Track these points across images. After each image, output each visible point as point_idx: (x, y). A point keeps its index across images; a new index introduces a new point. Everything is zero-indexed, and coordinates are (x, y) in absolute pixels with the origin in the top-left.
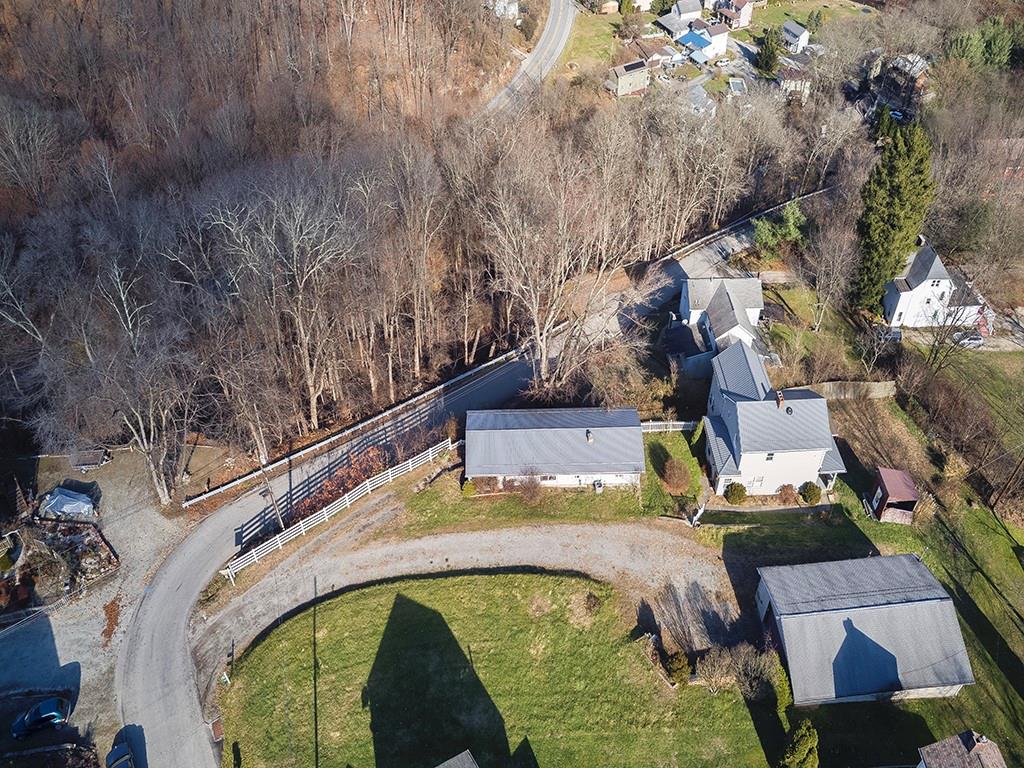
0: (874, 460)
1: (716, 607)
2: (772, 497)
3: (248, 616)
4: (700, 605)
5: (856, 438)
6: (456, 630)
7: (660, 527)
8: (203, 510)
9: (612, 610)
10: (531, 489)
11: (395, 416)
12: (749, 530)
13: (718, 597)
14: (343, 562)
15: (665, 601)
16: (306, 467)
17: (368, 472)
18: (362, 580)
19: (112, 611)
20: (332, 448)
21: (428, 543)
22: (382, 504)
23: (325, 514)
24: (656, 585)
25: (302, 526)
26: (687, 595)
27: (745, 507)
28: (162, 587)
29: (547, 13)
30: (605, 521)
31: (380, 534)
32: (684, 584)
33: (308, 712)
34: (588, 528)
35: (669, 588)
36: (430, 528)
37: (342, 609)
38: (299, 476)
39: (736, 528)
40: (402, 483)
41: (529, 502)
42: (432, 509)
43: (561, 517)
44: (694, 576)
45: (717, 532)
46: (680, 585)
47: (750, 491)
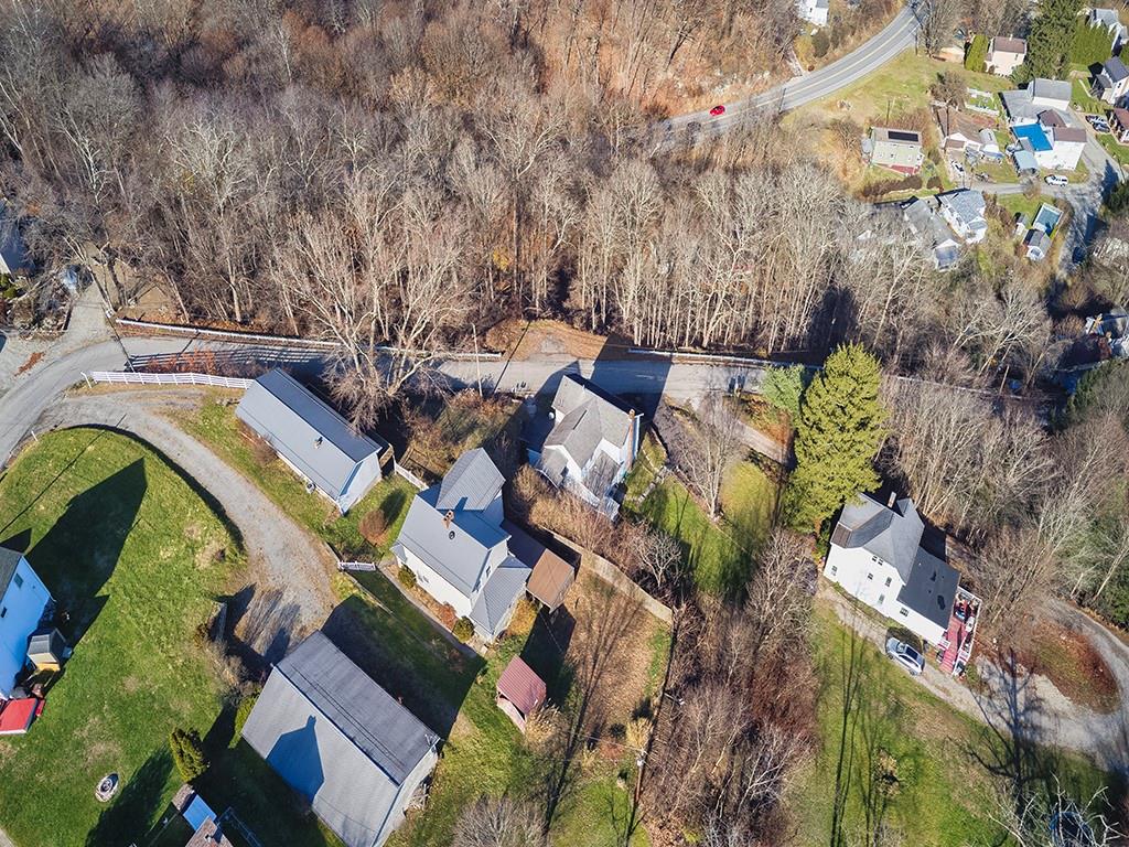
0: (584, 661)
1: (294, 635)
3: (82, 411)
4: (285, 624)
5: (589, 630)
7: (318, 551)
9: (225, 570)
10: (272, 454)
13: (301, 630)
14: (144, 416)
15: (268, 599)
16: (204, 342)
18: (142, 435)
19: (35, 358)
21: (189, 442)
22: (193, 396)
24: (272, 584)
26: (284, 610)
27: (410, 594)
28: (67, 363)
30: (288, 514)
31: (172, 415)
32: (290, 600)
33: (44, 485)
34: (274, 510)
35: (279, 594)
36: (200, 433)
37: (113, 443)
38: (193, 346)
39: (370, 598)
40: (217, 391)
41: (262, 462)
42: (211, 421)
43: (267, 488)
44: (303, 601)
45: (351, 588)
46: (288, 599)
47: (419, 583)
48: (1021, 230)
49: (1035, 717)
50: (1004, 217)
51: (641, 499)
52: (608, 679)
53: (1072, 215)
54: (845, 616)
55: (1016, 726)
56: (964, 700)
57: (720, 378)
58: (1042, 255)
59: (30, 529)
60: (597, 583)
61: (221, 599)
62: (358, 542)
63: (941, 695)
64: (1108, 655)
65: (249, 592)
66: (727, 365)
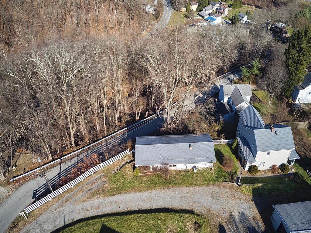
1: (254, 224)
2: (268, 170)
4: (246, 224)
7: (225, 187)
8: (20, 183)
9: (206, 229)
10: (165, 171)
11: (106, 140)
12: (263, 186)
13: (254, 219)
14: (78, 207)
15: (230, 223)
16: (67, 162)
20: (78, 155)
21: (118, 198)
22: (98, 179)
23: (71, 184)
24: (225, 215)
25: (61, 190)
26: (240, 219)
27: (258, 175)
29: (163, 12)
30: (199, 185)
31: (96, 194)
32: (238, 214)
34: (192, 189)
35: (231, 216)
36: (119, 190)
38: (64, 166)
39: (257, 185)
40: (107, 169)
42: (118, 182)
43: (179, 184)
44: (242, 209)
45: (249, 188)
46: (236, 214)
47: (259, 168)
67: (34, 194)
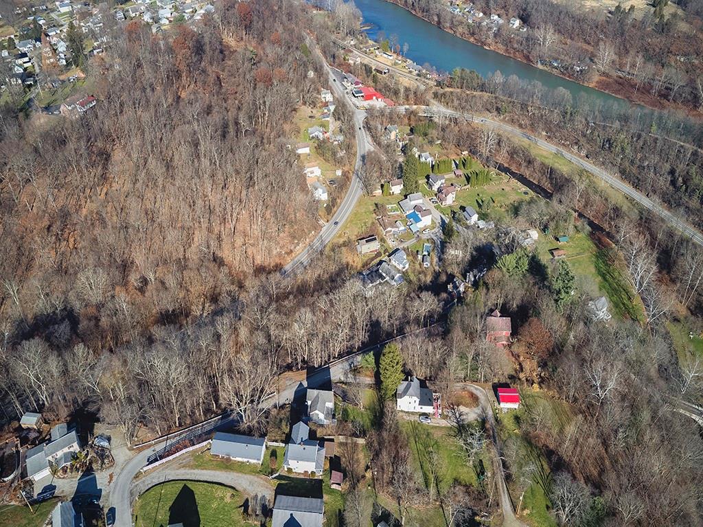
0: (347, 466)
3: (146, 483)
4: (263, 502)
5: (345, 457)
6: (196, 496)
7: (262, 478)
8: (140, 450)
9: (237, 499)
10: (228, 460)
11: (203, 425)
13: (268, 501)
14: (173, 472)
15: (254, 499)
16: (172, 439)
17: (186, 447)
18: (177, 478)
19: (111, 476)
20: (180, 434)
21: (196, 471)
24: (253, 494)
26: (260, 499)
27: (292, 475)
28: (125, 472)
30: (246, 474)
31: (184, 466)
32: (261, 496)
33: (155, 511)
35: (256, 496)
36: (197, 467)
37: (169, 486)
38: (169, 442)
39: (283, 482)
40: (194, 451)
41: (226, 464)
42: (199, 461)
43: (234, 470)
44: (265, 493)
45: (277, 482)
47: (294, 471)
48: (420, 257)
49: (462, 417)
50: (413, 254)
51: (340, 416)
52: (355, 466)
53: (435, 243)
54: (407, 418)
55: (457, 423)
56: (444, 423)
57: (346, 365)
58: (429, 265)
59: (162, 525)
60: (341, 444)
61: (241, 506)
62: (270, 470)
63: (438, 425)
64: (475, 391)
65: (247, 500)
66: (347, 360)
67: (148, 459)
